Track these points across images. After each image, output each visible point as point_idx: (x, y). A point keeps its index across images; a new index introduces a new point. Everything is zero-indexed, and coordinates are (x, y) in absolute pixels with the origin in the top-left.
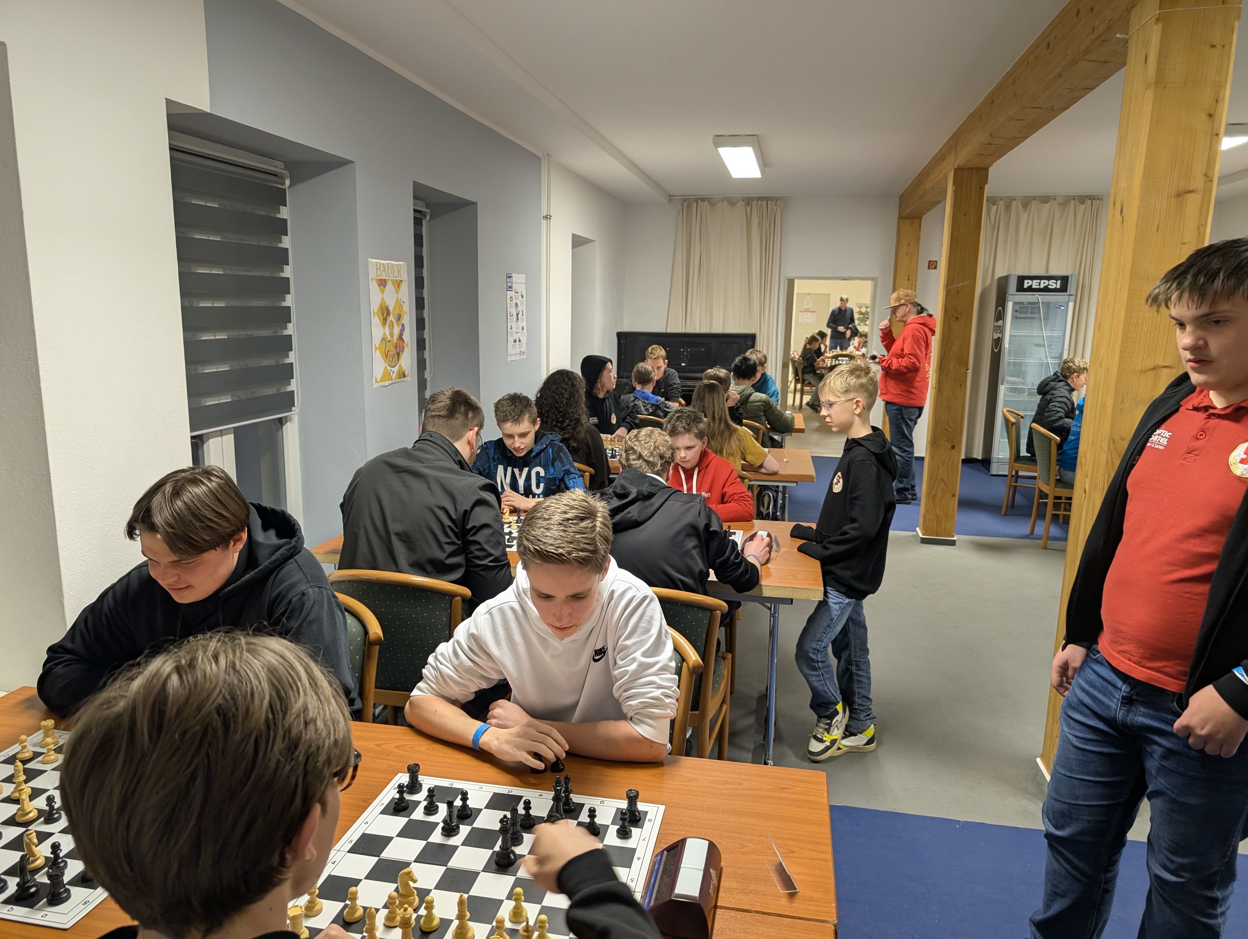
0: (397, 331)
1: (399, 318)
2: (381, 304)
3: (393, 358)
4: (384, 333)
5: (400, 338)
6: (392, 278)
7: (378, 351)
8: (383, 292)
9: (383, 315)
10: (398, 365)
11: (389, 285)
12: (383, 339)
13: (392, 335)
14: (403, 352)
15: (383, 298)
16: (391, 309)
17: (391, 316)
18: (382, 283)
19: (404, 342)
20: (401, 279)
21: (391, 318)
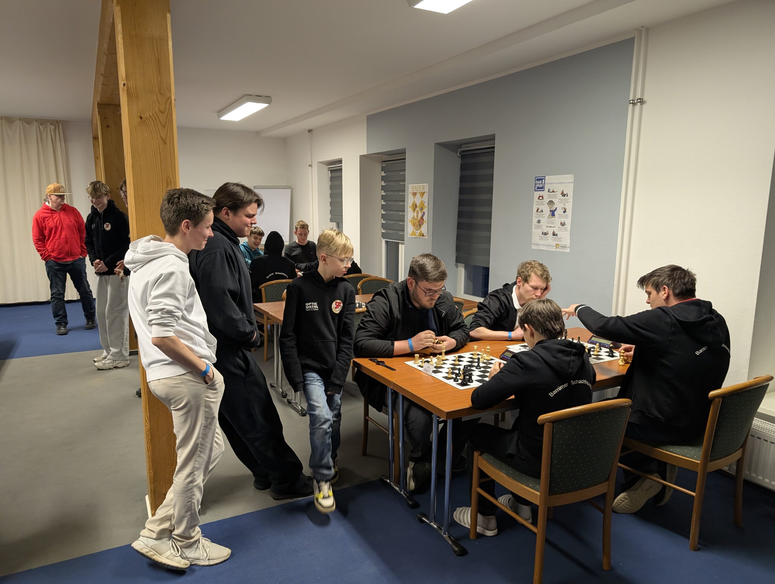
0: (420, 215)
1: (422, 209)
2: (413, 203)
3: (417, 227)
4: (414, 215)
5: (422, 218)
6: (419, 191)
7: (410, 222)
8: (414, 198)
9: (414, 207)
10: (420, 230)
11: (418, 195)
12: (413, 218)
13: (417, 216)
14: (423, 225)
15: (414, 201)
16: (418, 205)
17: (417, 208)
18: (414, 194)
19: (424, 220)
20: (424, 191)
21: (417, 209)
